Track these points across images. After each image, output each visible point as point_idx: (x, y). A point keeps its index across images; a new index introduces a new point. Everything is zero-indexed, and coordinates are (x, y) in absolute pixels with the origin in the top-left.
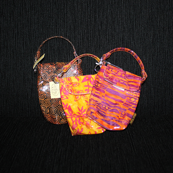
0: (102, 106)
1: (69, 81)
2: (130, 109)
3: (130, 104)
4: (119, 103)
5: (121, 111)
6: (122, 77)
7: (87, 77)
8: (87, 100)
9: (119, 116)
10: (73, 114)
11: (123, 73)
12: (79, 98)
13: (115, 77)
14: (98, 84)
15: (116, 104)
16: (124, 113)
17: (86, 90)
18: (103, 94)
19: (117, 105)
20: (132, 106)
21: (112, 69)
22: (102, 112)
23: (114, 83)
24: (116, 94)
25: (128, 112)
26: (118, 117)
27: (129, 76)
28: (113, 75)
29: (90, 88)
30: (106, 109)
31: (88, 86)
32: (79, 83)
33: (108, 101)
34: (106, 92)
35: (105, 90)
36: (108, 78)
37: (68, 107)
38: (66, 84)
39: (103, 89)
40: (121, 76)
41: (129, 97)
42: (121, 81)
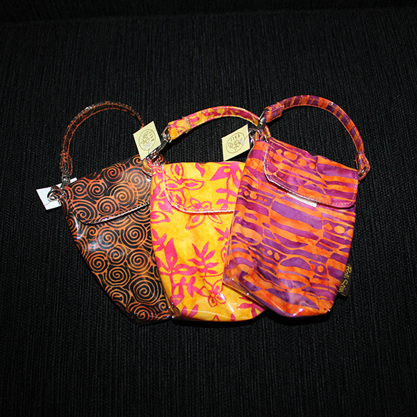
0: (266, 251)
1: (179, 175)
2: (334, 256)
3: (335, 242)
4: (306, 241)
5: (314, 263)
6: (309, 172)
7: (227, 167)
8: (220, 227)
9: (311, 277)
10: (178, 263)
11: (312, 161)
12: (199, 221)
13: (292, 171)
14: (250, 193)
15: (299, 244)
16: (322, 267)
17: (220, 201)
18: (266, 219)
19: (301, 248)
20: (338, 246)
21: (284, 150)
22: (266, 270)
23: (290, 187)
24: (297, 216)
25: (331, 265)
26: (308, 279)
27: (327, 168)
28: (287, 166)
29: (231, 196)
30: (275, 259)
31: (227, 191)
32: (203, 182)
33: (279, 237)
34: (273, 213)
35: (269, 208)
36: (275, 174)
37: (165, 244)
38: (167, 182)
39: (263, 206)
40: (307, 169)
41: (331, 224)
42: (308, 181)
